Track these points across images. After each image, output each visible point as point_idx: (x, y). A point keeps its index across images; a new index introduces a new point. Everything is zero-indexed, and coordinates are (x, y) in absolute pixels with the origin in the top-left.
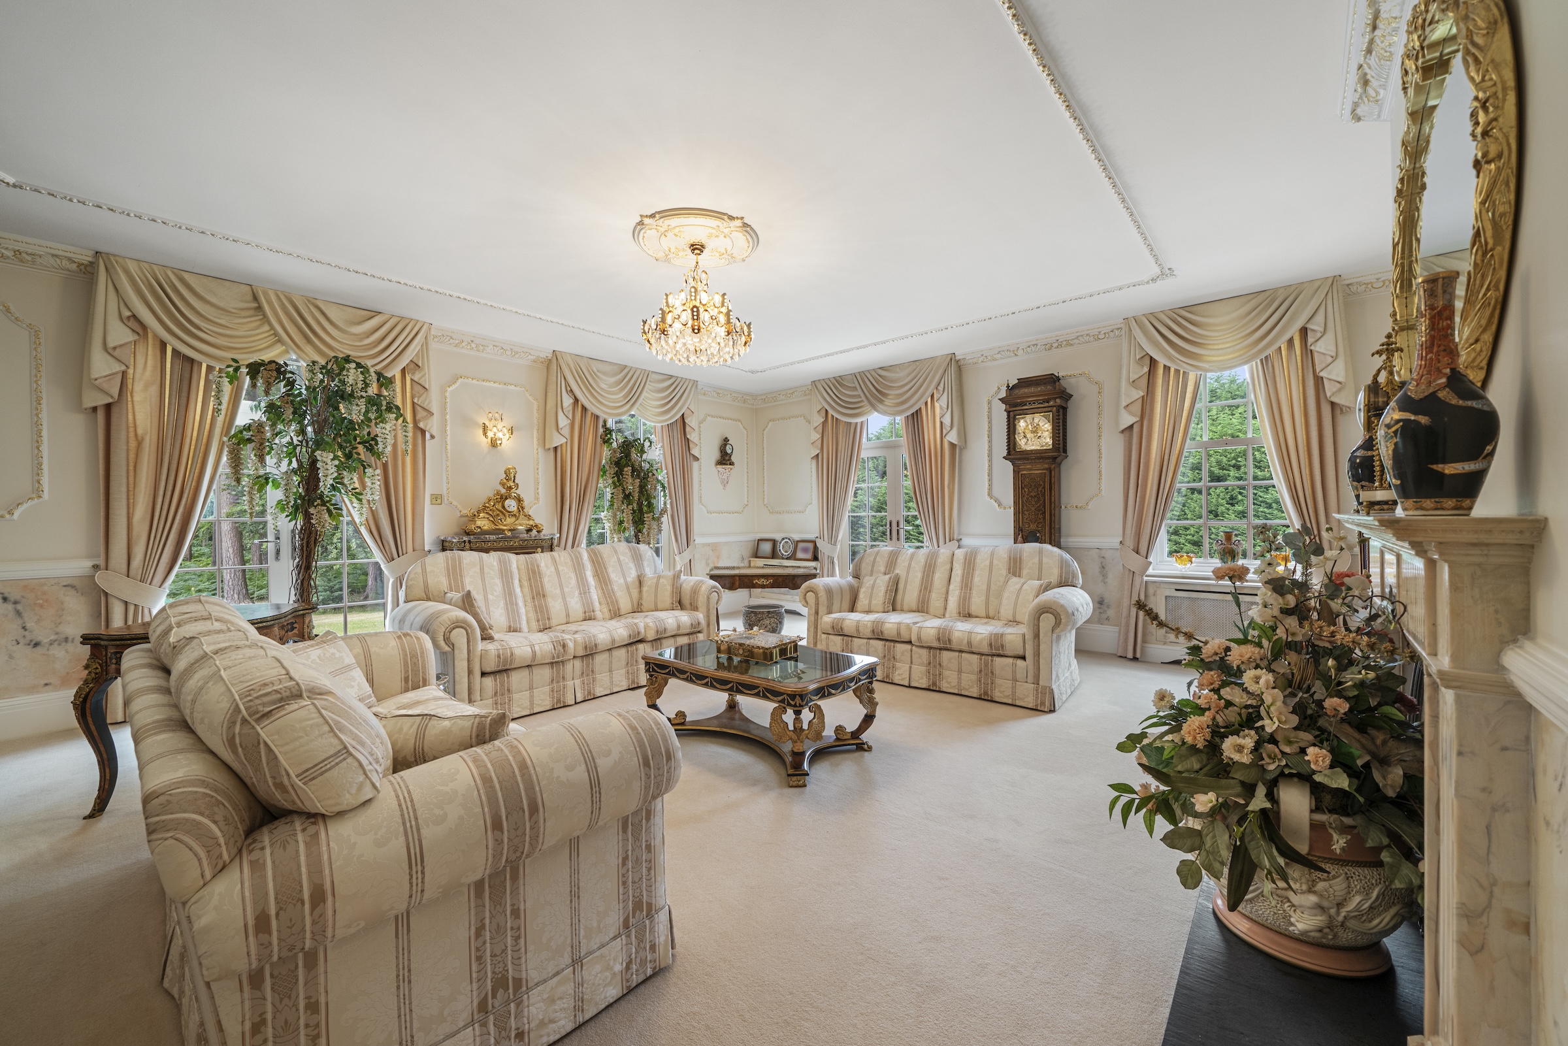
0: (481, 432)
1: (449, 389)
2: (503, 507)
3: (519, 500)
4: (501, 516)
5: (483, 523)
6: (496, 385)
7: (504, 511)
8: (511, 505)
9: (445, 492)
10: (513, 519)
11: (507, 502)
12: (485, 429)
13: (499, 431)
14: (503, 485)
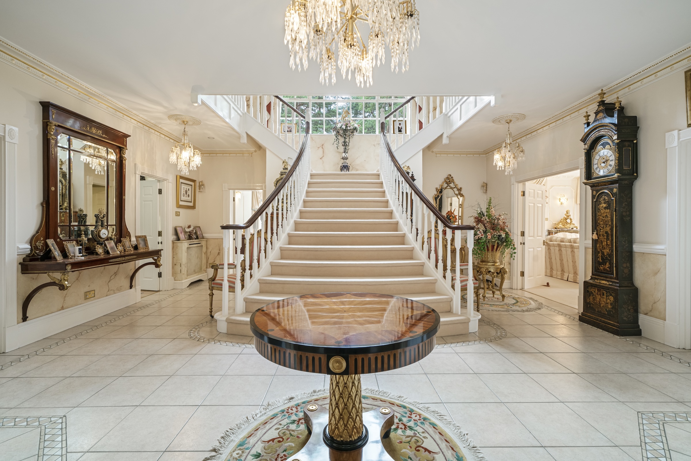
0: (559, 201)
1: (550, 190)
2: (566, 221)
3: (571, 219)
4: (566, 224)
5: (560, 226)
6: (563, 187)
7: (567, 223)
8: (569, 221)
9: (548, 218)
10: (569, 225)
11: (567, 220)
12: (560, 199)
13: (563, 200)
14: (566, 215)
